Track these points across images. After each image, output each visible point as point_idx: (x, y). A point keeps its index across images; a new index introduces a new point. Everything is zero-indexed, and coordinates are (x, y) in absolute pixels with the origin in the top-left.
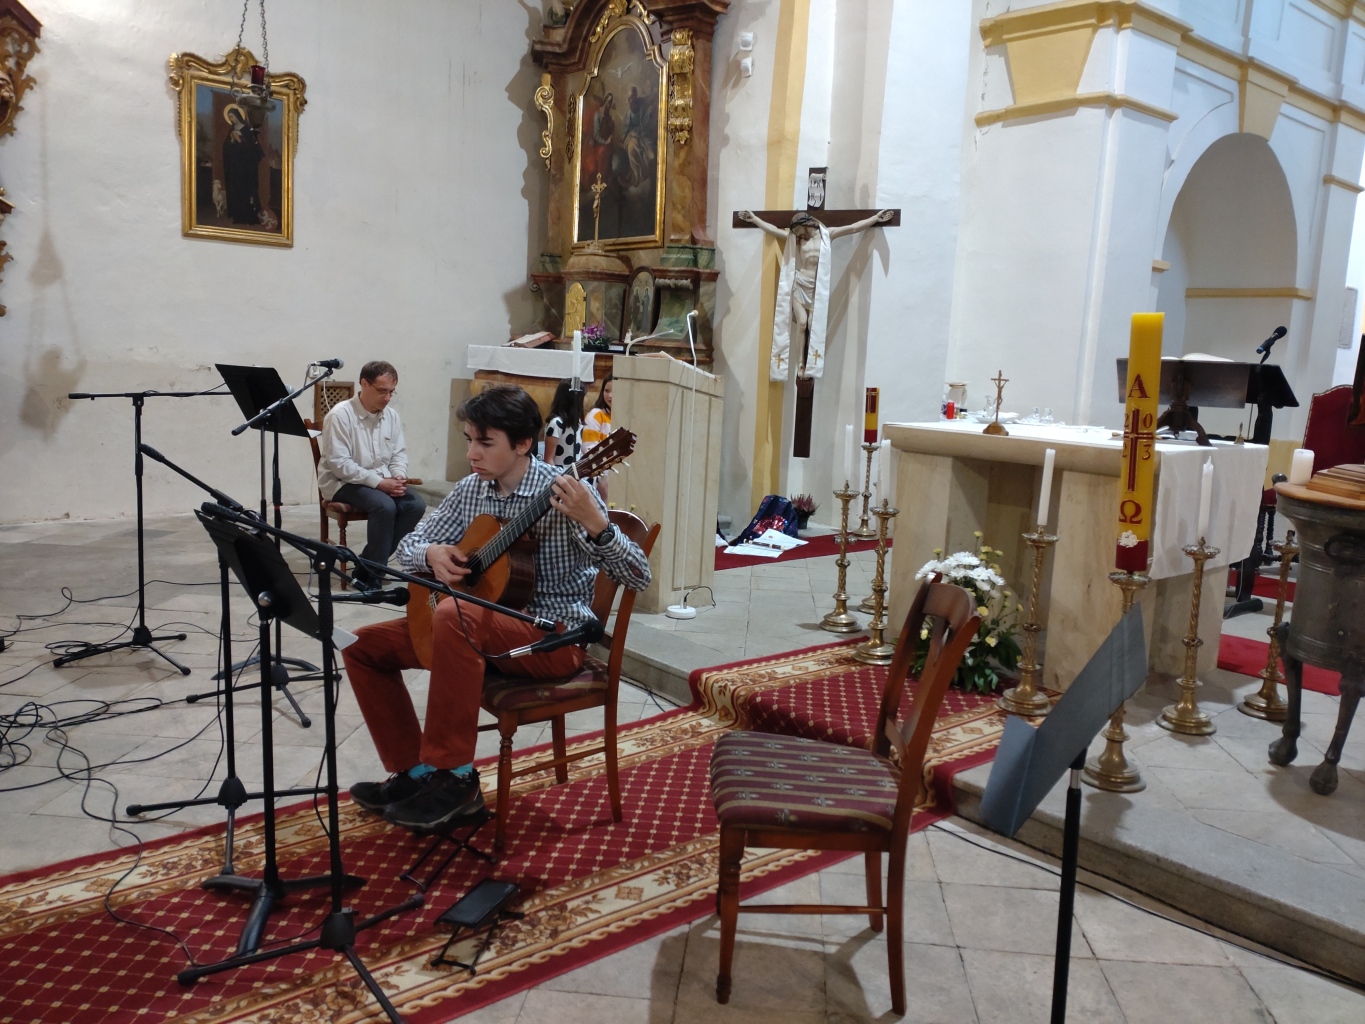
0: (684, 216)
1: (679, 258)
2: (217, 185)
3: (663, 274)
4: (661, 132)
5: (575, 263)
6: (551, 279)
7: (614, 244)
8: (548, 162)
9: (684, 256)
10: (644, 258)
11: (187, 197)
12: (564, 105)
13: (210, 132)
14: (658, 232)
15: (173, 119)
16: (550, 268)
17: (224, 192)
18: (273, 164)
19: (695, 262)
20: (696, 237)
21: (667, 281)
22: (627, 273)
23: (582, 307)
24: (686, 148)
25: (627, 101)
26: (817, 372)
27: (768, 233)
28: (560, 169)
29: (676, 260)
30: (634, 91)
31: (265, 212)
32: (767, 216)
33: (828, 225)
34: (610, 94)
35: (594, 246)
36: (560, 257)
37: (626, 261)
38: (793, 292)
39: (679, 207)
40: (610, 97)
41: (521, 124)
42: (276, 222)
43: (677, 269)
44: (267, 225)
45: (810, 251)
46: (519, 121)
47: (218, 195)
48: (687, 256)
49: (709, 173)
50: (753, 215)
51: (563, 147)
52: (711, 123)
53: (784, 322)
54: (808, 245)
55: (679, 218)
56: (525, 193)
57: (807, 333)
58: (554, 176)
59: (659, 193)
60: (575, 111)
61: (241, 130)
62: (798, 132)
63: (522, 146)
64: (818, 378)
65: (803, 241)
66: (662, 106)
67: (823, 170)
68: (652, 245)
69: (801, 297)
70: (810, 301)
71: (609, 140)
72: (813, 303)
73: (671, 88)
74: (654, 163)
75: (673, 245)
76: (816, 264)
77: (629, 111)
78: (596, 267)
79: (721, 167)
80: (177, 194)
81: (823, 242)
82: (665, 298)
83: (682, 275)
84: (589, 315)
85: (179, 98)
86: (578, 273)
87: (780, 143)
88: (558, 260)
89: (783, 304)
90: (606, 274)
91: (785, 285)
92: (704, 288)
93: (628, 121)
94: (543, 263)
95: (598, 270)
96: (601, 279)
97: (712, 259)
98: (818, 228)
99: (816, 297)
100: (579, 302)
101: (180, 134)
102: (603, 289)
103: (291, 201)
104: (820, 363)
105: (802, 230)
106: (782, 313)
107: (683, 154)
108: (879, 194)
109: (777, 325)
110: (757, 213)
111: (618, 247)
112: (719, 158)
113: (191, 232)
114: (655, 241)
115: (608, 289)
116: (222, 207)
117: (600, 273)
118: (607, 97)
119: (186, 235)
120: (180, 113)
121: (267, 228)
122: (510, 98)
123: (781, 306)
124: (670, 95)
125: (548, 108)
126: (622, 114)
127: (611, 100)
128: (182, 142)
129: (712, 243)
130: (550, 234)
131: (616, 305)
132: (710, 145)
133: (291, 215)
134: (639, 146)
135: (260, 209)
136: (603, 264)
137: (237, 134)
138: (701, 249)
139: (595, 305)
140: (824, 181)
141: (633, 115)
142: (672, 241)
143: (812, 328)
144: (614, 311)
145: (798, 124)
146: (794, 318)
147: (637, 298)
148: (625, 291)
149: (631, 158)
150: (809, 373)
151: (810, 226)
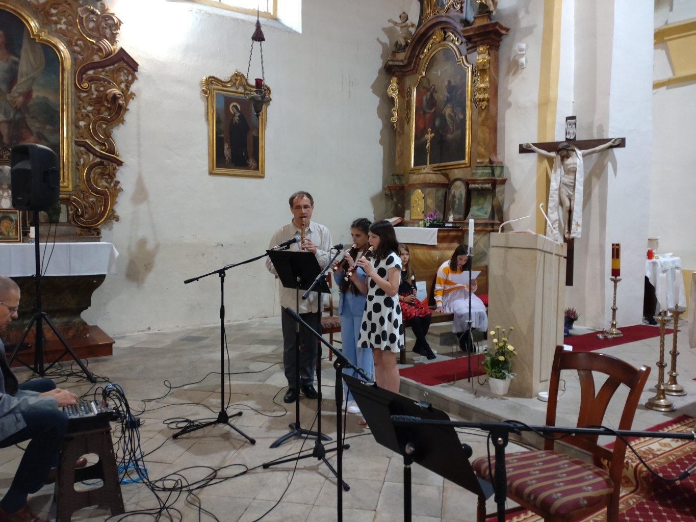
0: (485, 149)
1: (483, 172)
2: (226, 146)
3: (474, 181)
4: (468, 103)
5: (415, 178)
6: (398, 188)
7: (438, 167)
8: (395, 125)
9: (486, 171)
10: (457, 173)
11: (211, 153)
12: (404, 93)
13: (222, 118)
14: (467, 159)
15: (204, 112)
16: (397, 182)
17: (230, 150)
18: (254, 133)
19: (493, 174)
20: (493, 159)
21: (477, 186)
22: (447, 182)
23: (421, 203)
24: (486, 111)
25: (444, 88)
26: (578, 235)
27: (541, 155)
28: (402, 127)
29: (481, 174)
30: (449, 82)
31: (251, 160)
32: (541, 146)
33: (580, 149)
34: (434, 85)
35: (427, 168)
36: (403, 176)
37: (446, 176)
38: (560, 188)
39: (482, 144)
40: (433, 87)
41: (379, 105)
42: (256, 164)
43: (483, 178)
44: (251, 166)
45: (570, 164)
46: (378, 103)
47: (227, 152)
48: (488, 171)
49: (499, 124)
50: (532, 145)
51: (404, 116)
52: (499, 96)
53: (554, 206)
54: (569, 161)
55: (482, 150)
56: (381, 142)
57: (570, 212)
58: (399, 132)
59: (467, 137)
60: (411, 96)
61: (239, 117)
62: (556, 97)
63: (379, 117)
64: (578, 238)
65: (565, 159)
66: (469, 89)
67: (574, 118)
68: (463, 166)
69: (565, 191)
70: (571, 193)
71: (433, 110)
72: (574, 194)
73: (474, 79)
74: (464, 121)
75: (479, 165)
76: (575, 172)
77: (446, 93)
78: (430, 180)
79: (506, 120)
80: (206, 152)
81: (578, 159)
82: (474, 195)
83: (486, 182)
84: (426, 207)
85: (207, 100)
86: (419, 184)
87: (545, 104)
88: (402, 177)
89: (554, 196)
90: (436, 184)
91: (554, 185)
92: (498, 189)
93: (446, 99)
94: (394, 180)
95: (431, 182)
96: (433, 187)
97: (502, 172)
98: (575, 151)
99: (576, 191)
100: (420, 200)
101: (208, 120)
102: (434, 192)
103: (263, 152)
104: (580, 229)
105: (565, 153)
106: (553, 201)
107: (483, 114)
108: (610, 130)
109: (550, 208)
110: (534, 145)
111: (440, 168)
112: (505, 115)
113: (213, 172)
114: (465, 164)
115: (437, 191)
116: (229, 158)
117: (433, 183)
118: (431, 87)
119: (211, 174)
120: (208, 108)
121: (252, 168)
122: (373, 92)
123: (552, 197)
124: (473, 82)
125: (395, 95)
126: (441, 95)
127: (434, 88)
128: (208, 124)
129: (501, 163)
130: (397, 163)
131: (441, 200)
132: (498, 108)
133: (263, 161)
134: (453, 111)
135: (248, 158)
136: (434, 178)
137: (236, 118)
138: (496, 166)
139: (430, 201)
140: (575, 124)
141: (448, 95)
142: (478, 163)
143: (574, 209)
144: (440, 204)
145: (557, 92)
146: (561, 203)
147: (454, 196)
148: (446, 193)
149: (448, 119)
150: (572, 235)
151: (570, 150)
